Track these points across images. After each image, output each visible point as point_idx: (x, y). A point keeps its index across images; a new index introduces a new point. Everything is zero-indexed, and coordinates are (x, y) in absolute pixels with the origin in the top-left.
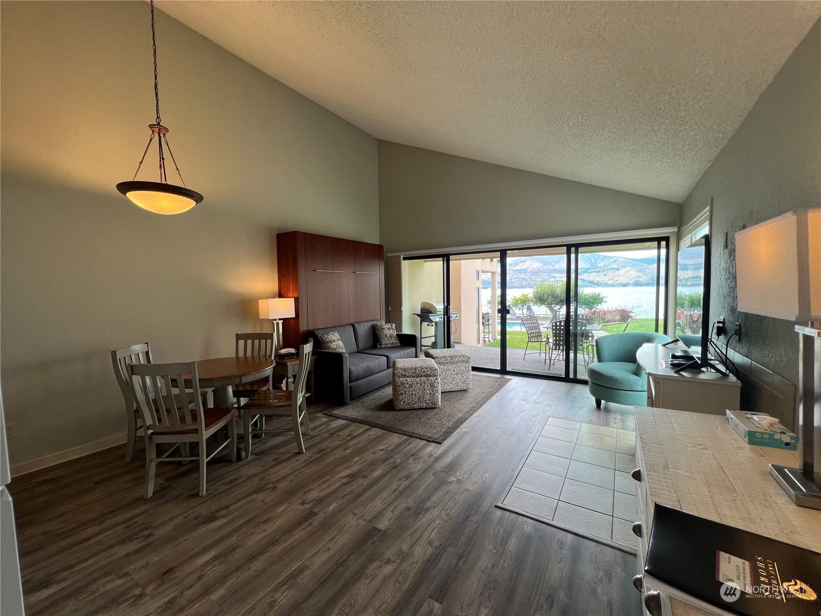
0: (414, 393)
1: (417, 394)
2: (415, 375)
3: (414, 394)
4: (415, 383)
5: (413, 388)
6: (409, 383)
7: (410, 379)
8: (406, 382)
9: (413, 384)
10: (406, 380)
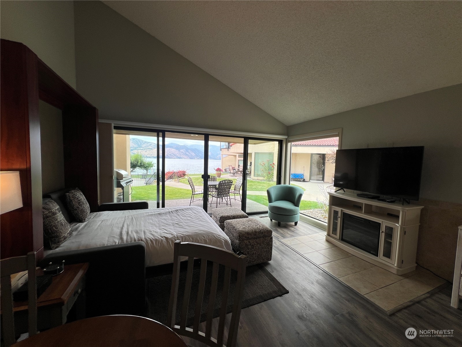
6: (252, 244)
7: (252, 241)
8: (249, 244)
9: (255, 244)
10: (249, 242)
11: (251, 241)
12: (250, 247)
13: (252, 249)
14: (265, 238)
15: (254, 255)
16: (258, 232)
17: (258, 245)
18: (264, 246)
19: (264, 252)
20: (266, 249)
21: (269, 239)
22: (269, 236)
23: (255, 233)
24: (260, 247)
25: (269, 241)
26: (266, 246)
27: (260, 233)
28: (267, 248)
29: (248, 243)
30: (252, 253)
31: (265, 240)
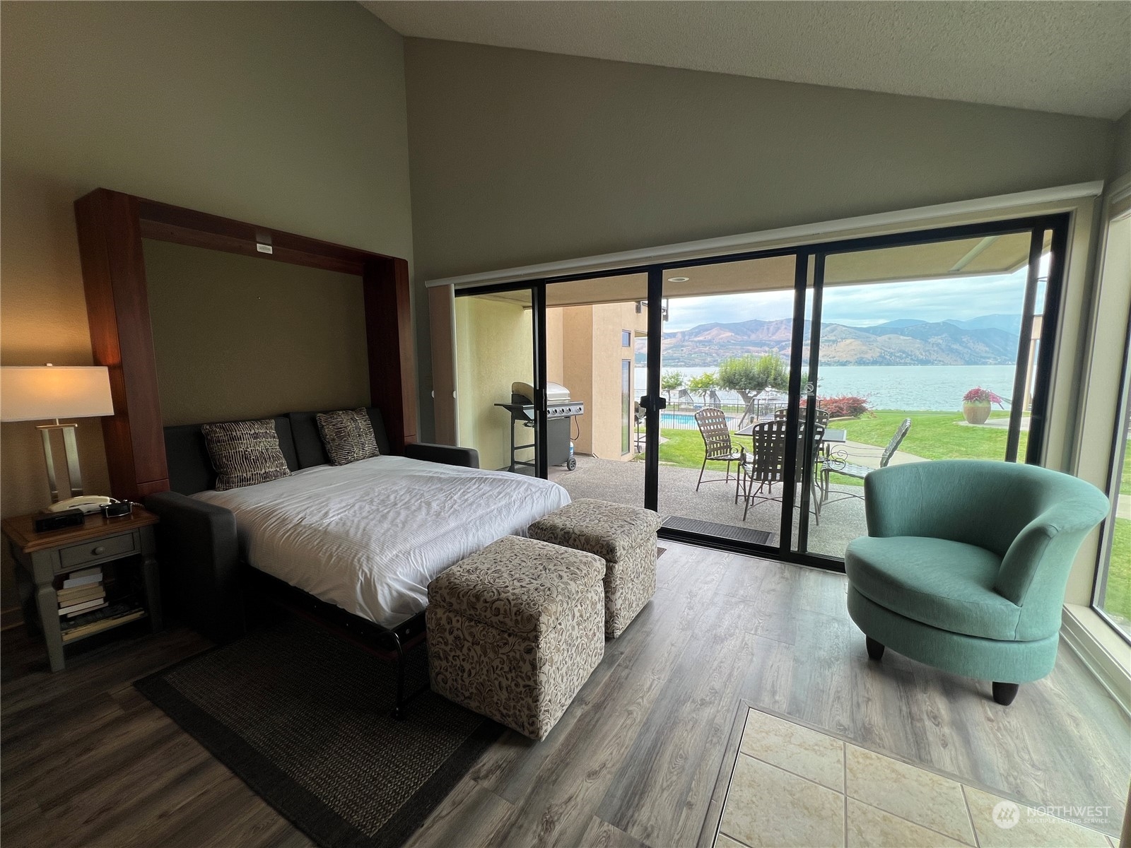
0: (467, 666)
1: (473, 672)
2: (472, 612)
3: (467, 670)
4: (470, 639)
5: (465, 650)
6: (456, 633)
7: (458, 621)
8: (448, 627)
9: (465, 639)
10: (450, 621)
11: (454, 620)
12: (450, 639)
13: (458, 653)
14: (506, 636)
15: (466, 675)
16: (486, 601)
17: (478, 648)
18: (496, 663)
19: (501, 688)
20: (507, 679)
21: (522, 648)
22: (524, 639)
23: (474, 600)
24: (482, 658)
25: (518, 656)
26: (506, 669)
27: (491, 608)
28: (509, 676)
29: (444, 622)
30: (458, 663)
31: (505, 644)
